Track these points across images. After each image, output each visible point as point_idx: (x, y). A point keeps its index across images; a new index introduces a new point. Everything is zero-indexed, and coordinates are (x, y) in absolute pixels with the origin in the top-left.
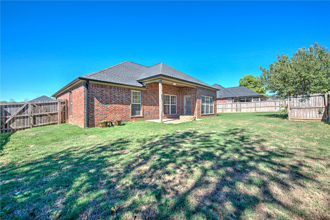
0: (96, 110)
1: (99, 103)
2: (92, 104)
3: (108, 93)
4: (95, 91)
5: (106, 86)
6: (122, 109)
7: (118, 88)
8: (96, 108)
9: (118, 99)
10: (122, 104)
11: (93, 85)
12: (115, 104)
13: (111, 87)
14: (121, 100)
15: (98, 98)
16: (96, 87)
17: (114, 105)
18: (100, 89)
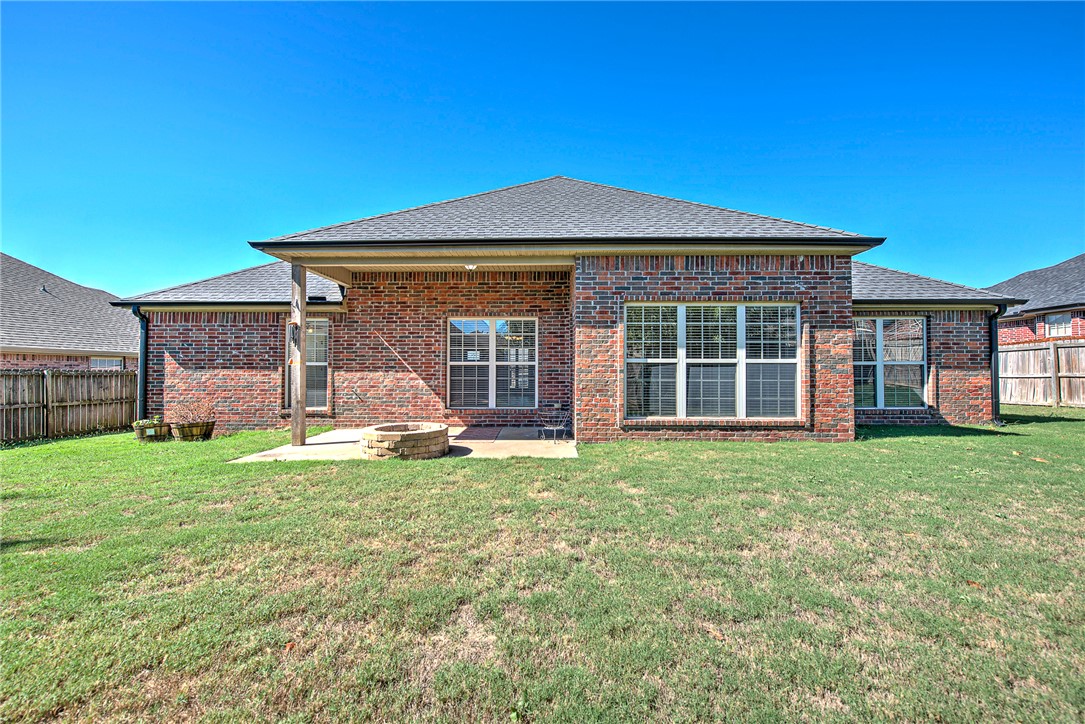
0: (170, 387)
1: (178, 368)
2: (159, 371)
3: (204, 337)
4: (168, 333)
5: (197, 316)
6: (249, 387)
7: (235, 317)
8: (168, 382)
9: (234, 352)
10: (250, 366)
11: (161, 316)
12: (225, 368)
13: (211, 317)
14: (245, 356)
15: (173, 354)
16: (169, 322)
17: (223, 372)
18: (180, 325)
